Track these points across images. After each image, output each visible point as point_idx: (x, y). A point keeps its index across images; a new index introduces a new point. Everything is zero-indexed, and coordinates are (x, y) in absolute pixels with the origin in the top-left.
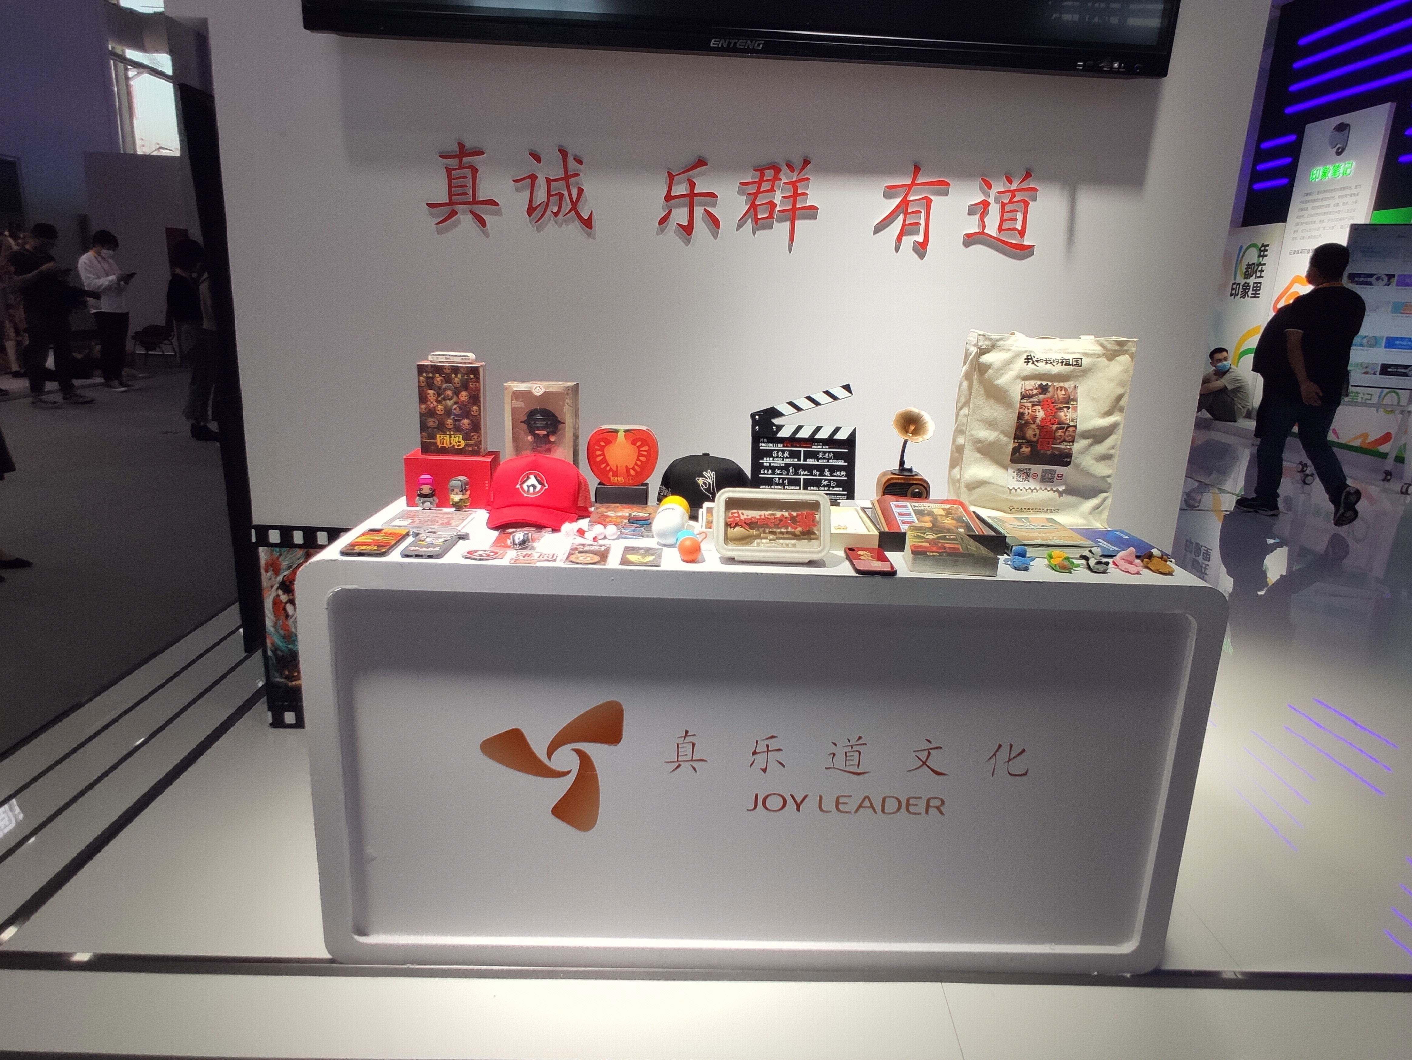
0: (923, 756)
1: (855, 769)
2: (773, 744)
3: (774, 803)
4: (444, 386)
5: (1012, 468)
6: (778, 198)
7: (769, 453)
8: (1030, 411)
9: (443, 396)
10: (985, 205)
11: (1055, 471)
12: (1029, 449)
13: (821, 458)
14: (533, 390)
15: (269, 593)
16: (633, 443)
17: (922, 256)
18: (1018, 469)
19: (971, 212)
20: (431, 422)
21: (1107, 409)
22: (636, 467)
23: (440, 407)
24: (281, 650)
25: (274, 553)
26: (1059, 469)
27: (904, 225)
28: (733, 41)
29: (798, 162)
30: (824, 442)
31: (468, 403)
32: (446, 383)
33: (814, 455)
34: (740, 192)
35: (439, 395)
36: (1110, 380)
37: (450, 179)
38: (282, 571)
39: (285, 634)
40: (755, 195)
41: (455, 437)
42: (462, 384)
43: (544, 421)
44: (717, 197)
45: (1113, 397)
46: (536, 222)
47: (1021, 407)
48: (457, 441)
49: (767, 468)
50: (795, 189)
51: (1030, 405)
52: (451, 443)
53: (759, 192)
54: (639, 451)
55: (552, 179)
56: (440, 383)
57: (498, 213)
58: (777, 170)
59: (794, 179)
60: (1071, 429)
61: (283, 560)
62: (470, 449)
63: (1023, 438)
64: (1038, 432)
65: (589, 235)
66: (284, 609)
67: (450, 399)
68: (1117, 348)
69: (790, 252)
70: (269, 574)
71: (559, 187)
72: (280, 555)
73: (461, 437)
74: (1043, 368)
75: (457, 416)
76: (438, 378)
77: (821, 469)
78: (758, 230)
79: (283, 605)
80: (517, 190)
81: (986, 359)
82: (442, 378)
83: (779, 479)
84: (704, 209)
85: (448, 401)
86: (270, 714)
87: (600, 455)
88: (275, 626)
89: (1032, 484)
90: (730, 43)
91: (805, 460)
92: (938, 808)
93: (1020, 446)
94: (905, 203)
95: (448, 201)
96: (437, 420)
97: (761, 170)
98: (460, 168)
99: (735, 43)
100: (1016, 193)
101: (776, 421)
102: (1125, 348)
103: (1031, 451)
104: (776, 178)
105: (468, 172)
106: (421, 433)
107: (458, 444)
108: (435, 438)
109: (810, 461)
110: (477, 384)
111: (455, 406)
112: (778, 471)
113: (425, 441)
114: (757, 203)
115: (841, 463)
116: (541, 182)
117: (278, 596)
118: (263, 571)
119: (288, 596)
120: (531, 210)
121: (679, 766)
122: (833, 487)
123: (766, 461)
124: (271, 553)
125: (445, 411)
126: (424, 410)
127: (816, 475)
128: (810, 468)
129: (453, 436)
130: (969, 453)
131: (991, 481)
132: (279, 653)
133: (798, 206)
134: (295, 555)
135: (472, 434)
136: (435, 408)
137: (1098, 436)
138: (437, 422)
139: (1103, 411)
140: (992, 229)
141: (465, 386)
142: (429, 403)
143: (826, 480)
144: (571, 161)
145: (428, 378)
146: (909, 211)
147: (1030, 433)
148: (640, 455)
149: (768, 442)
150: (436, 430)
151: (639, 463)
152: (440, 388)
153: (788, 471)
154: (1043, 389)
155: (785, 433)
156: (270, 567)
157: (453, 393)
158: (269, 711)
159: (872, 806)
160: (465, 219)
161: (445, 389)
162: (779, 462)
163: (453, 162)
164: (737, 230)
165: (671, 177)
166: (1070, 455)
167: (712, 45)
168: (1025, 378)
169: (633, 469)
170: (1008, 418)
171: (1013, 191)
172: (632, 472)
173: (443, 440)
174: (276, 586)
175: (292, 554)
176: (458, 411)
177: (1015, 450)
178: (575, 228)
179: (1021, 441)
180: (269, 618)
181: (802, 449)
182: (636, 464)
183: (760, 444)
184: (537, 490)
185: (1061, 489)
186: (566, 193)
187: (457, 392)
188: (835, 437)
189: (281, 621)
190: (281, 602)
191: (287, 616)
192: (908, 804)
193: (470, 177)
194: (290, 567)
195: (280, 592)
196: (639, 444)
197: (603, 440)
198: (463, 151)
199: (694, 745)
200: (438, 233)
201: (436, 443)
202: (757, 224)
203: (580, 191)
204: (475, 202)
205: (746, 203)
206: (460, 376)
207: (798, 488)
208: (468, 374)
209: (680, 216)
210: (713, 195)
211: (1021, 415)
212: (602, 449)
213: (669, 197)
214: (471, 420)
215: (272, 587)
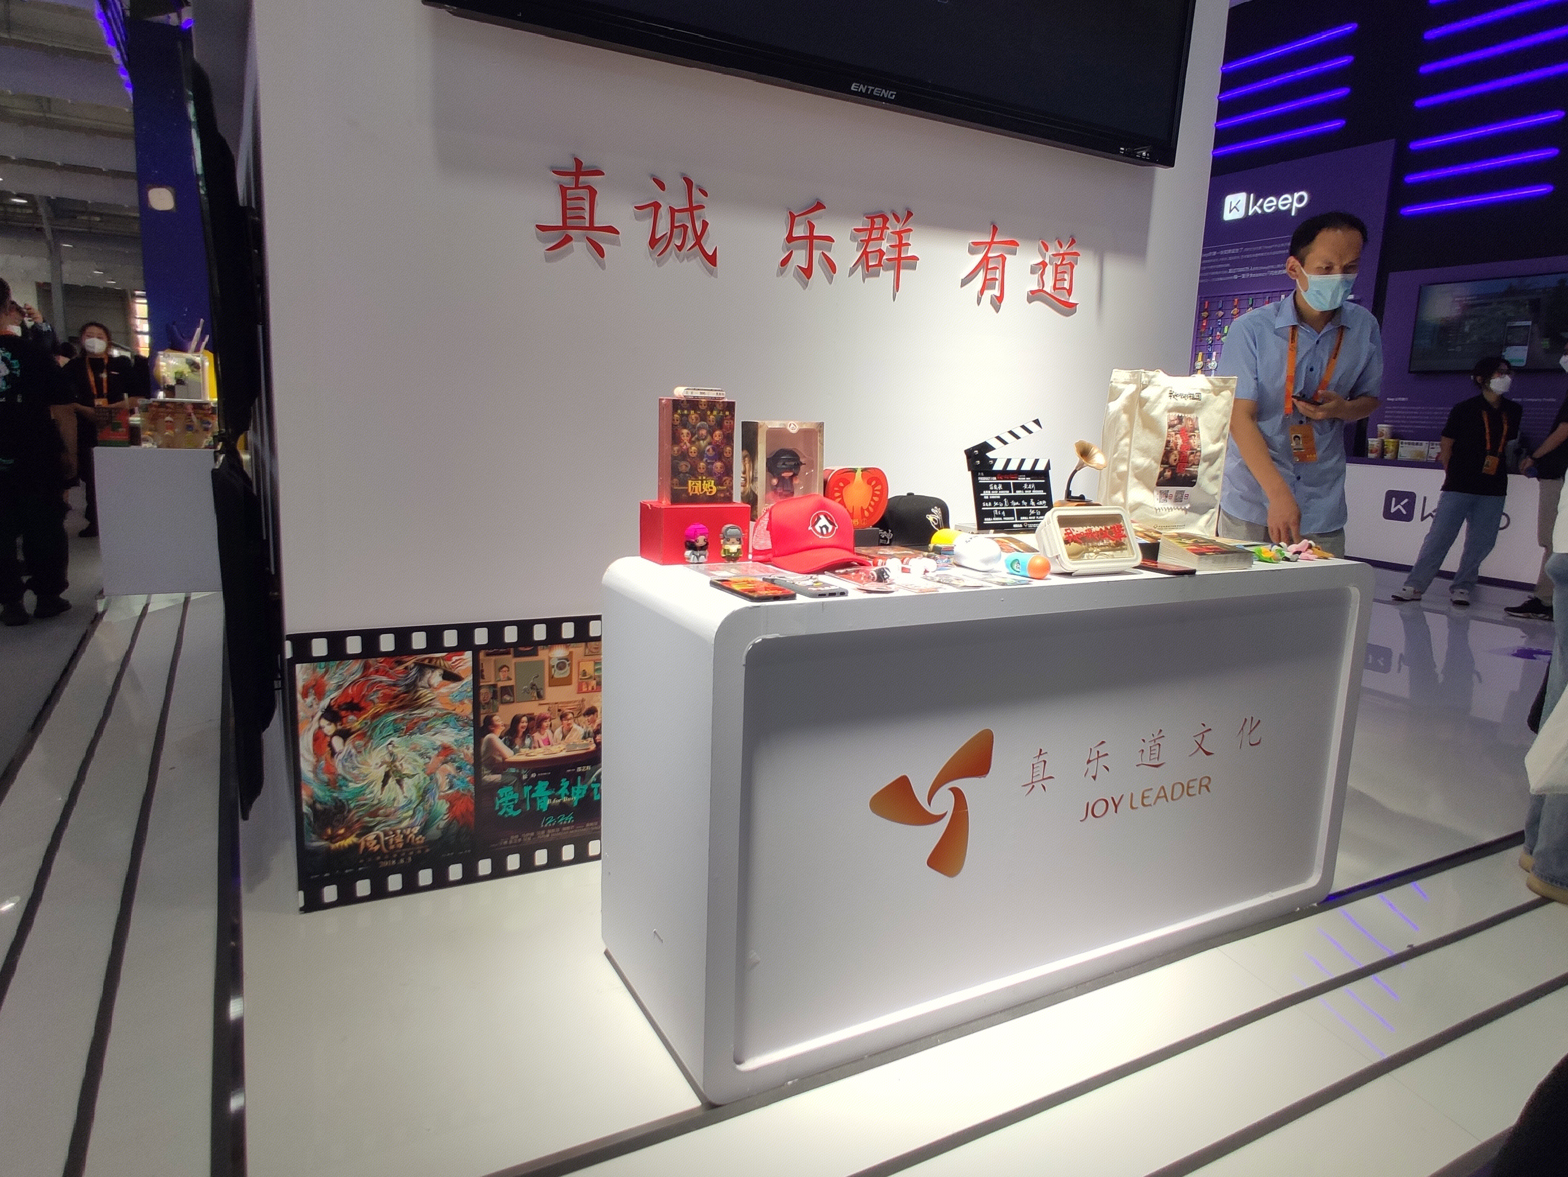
0: (1199, 739)
1: (1156, 763)
2: (1103, 750)
3: (1100, 809)
4: (699, 424)
5: (1157, 490)
6: (885, 245)
7: (986, 487)
8: (1174, 439)
9: (696, 436)
10: (1044, 264)
11: (1183, 491)
12: (1170, 473)
13: (1026, 489)
14: (788, 428)
15: (308, 726)
16: (869, 483)
17: (997, 310)
18: (1160, 491)
19: (1033, 272)
20: (684, 466)
21: (1217, 436)
22: (870, 508)
23: (693, 448)
24: (321, 803)
25: (318, 669)
26: (1187, 489)
27: (985, 280)
28: (871, 88)
29: (902, 214)
30: (1028, 474)
31: (722, 443)
32: (701, 420)
33: (1019, 486)
34: (853, 238)
35: (693, 435)
36: (1218, 412)
37: (564, 199)
38: (328, 693)
39: (329, 780)
40: (867, 242)
41: (707, 483)
42: (717, 422)
43: (793, 461)
44: (833, 241)
45: (1221, 426)
46: (659, 255)
47: (1169, 435)
48: (709, 487)
49: (988, 501)
50: (901, 239)
51: (1173, 433)
52: (702, 490)
53: (870, 239)
54: (874, 490)
55: (676, 208)
56: (694, 421)
57: (616, 243)
58: (886, 219)
59: (898, 230)
60: (1198, 454)
61: (331, 678)
62: (722, 495)
63: (1167, 463)
64: (1178, 458)
65: (711, 273)
66: (330, 745)
67: (703, 440)
68: (1222, 384)
69: (894, 300)
70: (309, 700)
71: (683, 218)
72: (326, 672)
73: (713, 482)
74: (1181, 402)
75: (709, 458)
76: (693, 415)
77: (1027, 498)
78: (867, 277)
79: (328, 739)
80: (637, 218)
81: (1144, 394)
82: (697, 416)
83: (998, 510)
84: (823, 253)
85: (701, 442)
86: (301, 894)
87: (839, 497)
88: (315, 771)
89: (1169, 504)
90: (868, 89)
91: (1015, 492)
92: (1207, 787)
93: (1164, 471)
94: (986, 259)
95: (561, 225)
96: (690, 463)
97: (872, 219)
98: (577, 187)
99: (873, 90)
100: (1065, 256)
101: (990, 455)
102: (1228, 385)
103: (1172, 475)
104: (884, 227)
105: (585, 193)
106: (672, 479)
107: (710, 490)
108: (686, 484)
109: (1019, 493)
110: (732, 422)
111: (708, 447)
112: (996, 504)
113: (675, 488)
114: (868, 250)
115: (1041, 493)
116: (664, 212)
117: (320, 728)
118: (299, 697)
119: (336, 726)
120: (653, 242)
121: (1033, 786)
122: (1039, 516)
123: (986, 494)
124: (314, 670)
125: (698, 453)
126: (676, 452)
127: (1024, 506)
128: (1019, 499)
129: (705, 482)
130: (1132, 480)
131: (1145, 503)
132: (318, 806)
133: (902, 256)
134: (348, 670)
135: (724, 478)
136: (688, 449)
137: (1212, 459)
138: (689, 466)
139: (1215, 439)
140: (1048, 288)
141: (720, 424)
142: (682, 444)
143: (1033, 509)
144: (696, 192)
145: (682, 415)
146: (989, 267)
147: (1172, 458)
148: (874, 495)
149: (985, 476)
150: (687, 475)
151: (873, 503)
152: (694, 427)
153: (1004, 503)
154: (1180, 419)
155: (998, 466)
156: (311, 690)
157: (707, 433)
158: (300, 889)
159: (1165, 796)
160: (579, 247)
161: (700, 428)
162: (995, 495)
163: (568, 181)
164: (849, 276)
165: (793, 217)
166: (1195, 477)
167: (852, 89)
168: (1170, 410)
169: (868, 510)
170: (1158, 447)
171: (1063, 255)
172: (866, 513)
173: (696, 487)
174: (320, 714)
175: (342, 669)
176: (711, 453)
177: (1161, 474)
178: (696, 264)
179: (1166, 466)
180: (307, 761)
181: (1011, 482)
182: (870, 505)
183: (979, 478)
184: (830, 530)
185: (1187, 508)
186: (689, 225)
187: (711, 433)
188: (1036, 469)
189: (323, 762)
190: (326, 735)
191: (333, 753)
192: (1188, 787)
193: (587, 198)
194: (339, 687)
195: (324, 722)
196: (873, 483)
197: (842, 480)
198: (579, 170)
199: (1045, 762)
200: (546, 261)
201: (688, 490)
202: (868, 271)
203: (705, 224)
204: (592, 227)
205: (857, 250)
206: (715, 413)
207: (1013, 518)
208: (724, 411)
209: (800, 258)
210: (830, 239)
211: (1168, 442)
212: (841, 490)
213: (790, 238)
214: (724, 463)
215: (313, 717)
